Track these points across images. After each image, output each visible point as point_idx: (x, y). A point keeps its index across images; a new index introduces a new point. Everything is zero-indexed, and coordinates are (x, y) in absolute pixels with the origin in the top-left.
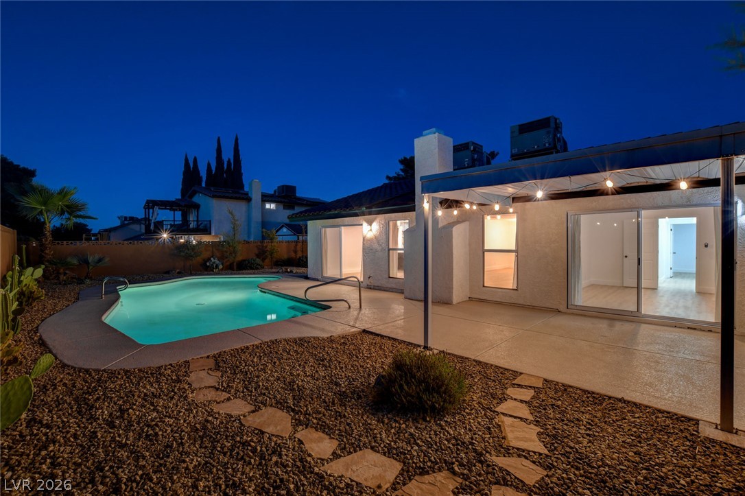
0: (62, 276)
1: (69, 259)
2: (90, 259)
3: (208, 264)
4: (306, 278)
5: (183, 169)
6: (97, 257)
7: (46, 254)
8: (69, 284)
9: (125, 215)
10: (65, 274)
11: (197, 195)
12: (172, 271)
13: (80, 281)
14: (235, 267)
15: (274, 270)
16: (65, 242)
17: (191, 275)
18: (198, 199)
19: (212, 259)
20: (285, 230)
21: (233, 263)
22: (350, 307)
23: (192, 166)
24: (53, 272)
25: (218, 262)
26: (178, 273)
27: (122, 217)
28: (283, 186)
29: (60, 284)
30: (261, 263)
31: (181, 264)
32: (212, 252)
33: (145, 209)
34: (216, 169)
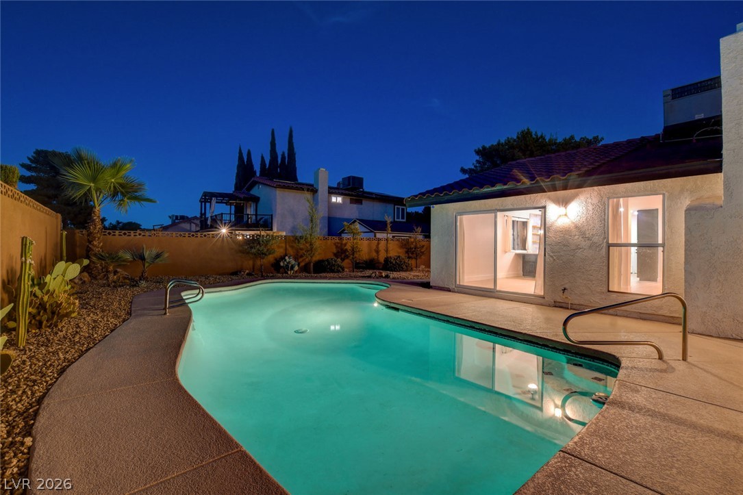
0: (112, 274)
1: (121, 254)
2: (147, 254)
3: (282, 264)
6: (154, 252)
7: (93, 245)
8: (120, 286)
9: (176, 214)
10: (115, 272)
11: (256, 187)
12: (240, 272)
13: (134, 283)
14: (311, 269)
17: (264, 278)
18: (256, 191)
19: (287, 258)
21: (309, 263)
22: (661, 358)
23: (245, 160)
24: (102, 269)
25: (293, 262)
26: (248, 275)
27: (173, 216)
28: (349, 178)
29: (109, 286)
31: (251, 263)
32: (286, 249)
33: (201, 202)
34: (270, 162)
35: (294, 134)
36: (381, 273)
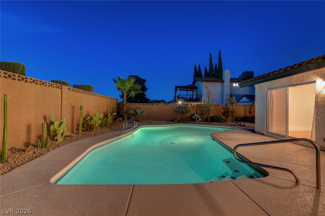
3: (193, 117)
4: (253, 131)
5: (194, 71)
6: (142, 111)
7: (124, 109)
12: (175, 120)
14: (209, 120)
15: (233, 124)
16: (133, 104)
18: (198, 84)
19: (195, 114)
20: (244, 99)
21: (208, 118)
22: (297, 182)
23: (198, 70)
25: (198, 116)
26: (178, 121)
28: (245, 72)
30: (225, 118)
31: (180, 116)
32: (197, 111)
33: (175, 90)
34: (209, 69)
35: (221, 53)
36: (241, 123)
